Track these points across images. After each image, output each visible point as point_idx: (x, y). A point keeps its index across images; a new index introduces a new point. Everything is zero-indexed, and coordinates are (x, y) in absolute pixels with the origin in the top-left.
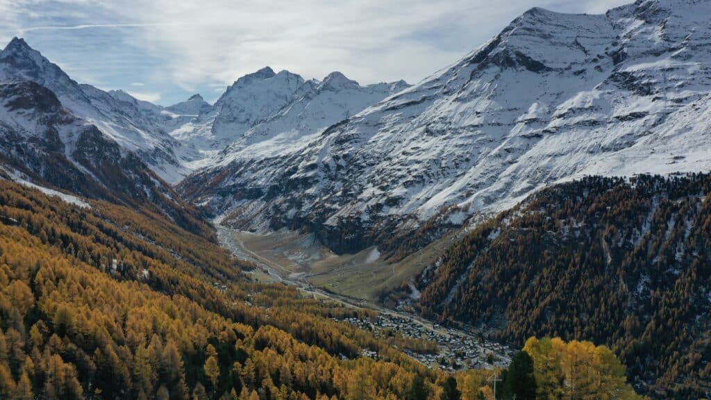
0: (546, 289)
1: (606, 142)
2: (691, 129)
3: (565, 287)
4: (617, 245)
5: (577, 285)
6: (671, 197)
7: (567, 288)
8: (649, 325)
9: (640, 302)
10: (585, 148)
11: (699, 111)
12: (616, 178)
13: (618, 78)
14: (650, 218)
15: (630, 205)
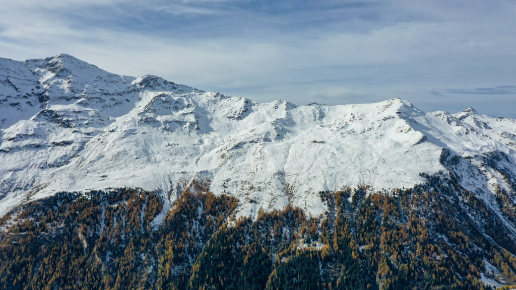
0: (50, 272)
1: (51, 161)
2: (103, 156)
3: (62, 267)
4: (89, 236)
5: (70, 265)
6: (110, 203)
7: (64, 268)
8: (117, 278)
9: (109, 267)
10: (36, 165)
11: (103, 143)
12: (76, 192)
13: (47, 114)
14: (103, 216)
15: (91, 211)
